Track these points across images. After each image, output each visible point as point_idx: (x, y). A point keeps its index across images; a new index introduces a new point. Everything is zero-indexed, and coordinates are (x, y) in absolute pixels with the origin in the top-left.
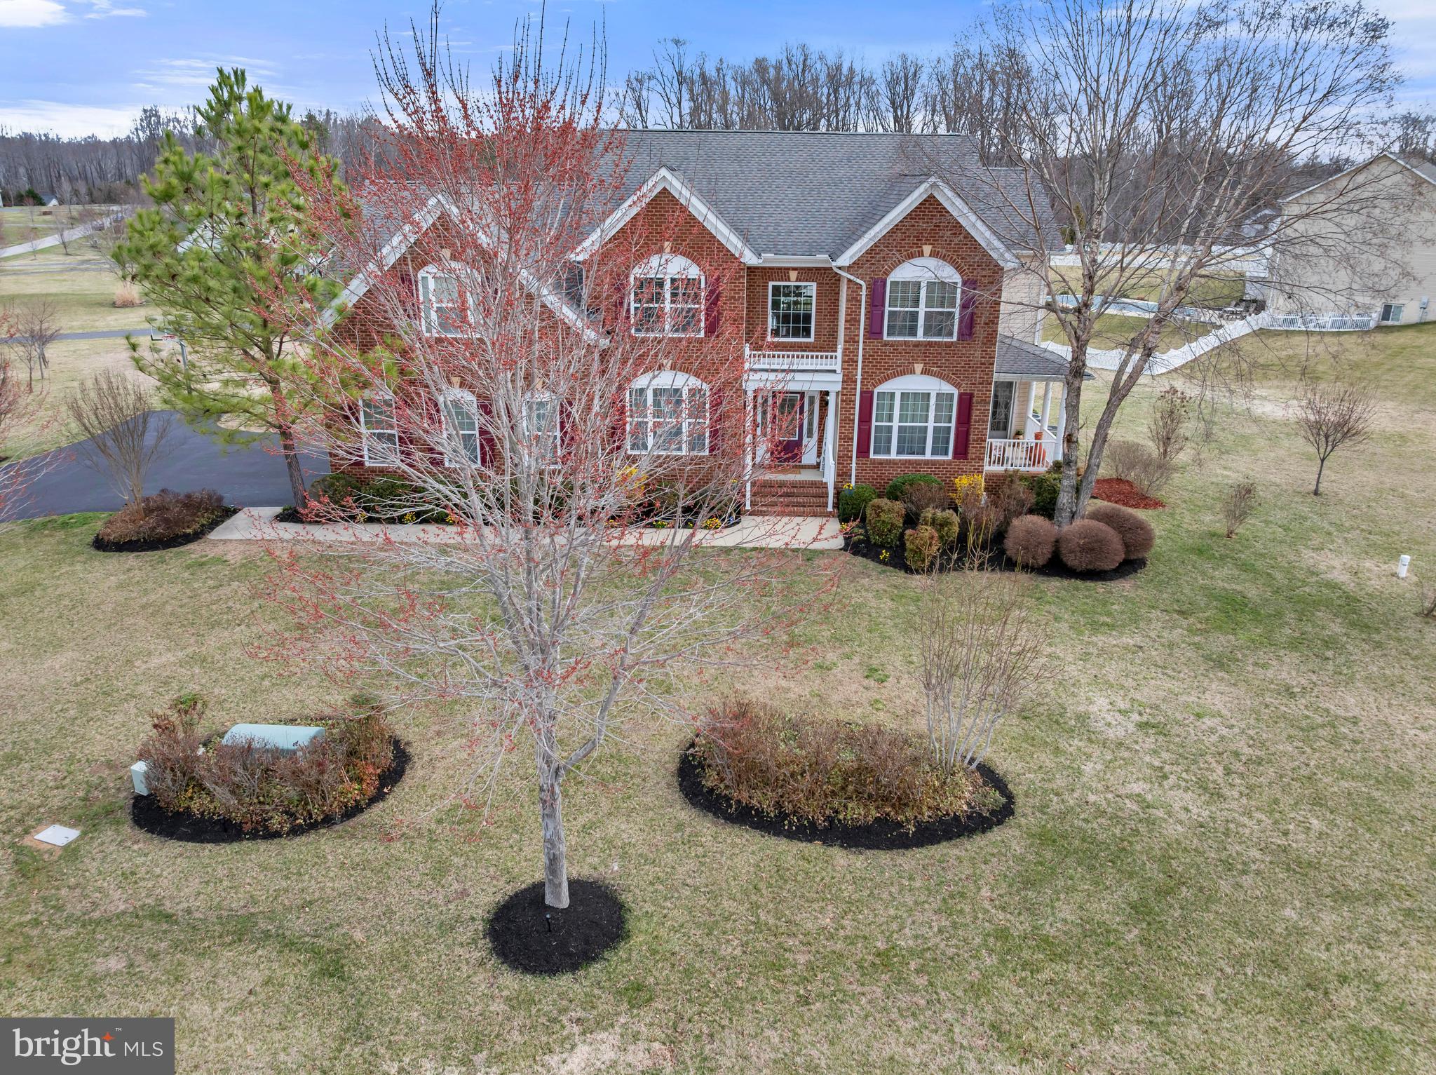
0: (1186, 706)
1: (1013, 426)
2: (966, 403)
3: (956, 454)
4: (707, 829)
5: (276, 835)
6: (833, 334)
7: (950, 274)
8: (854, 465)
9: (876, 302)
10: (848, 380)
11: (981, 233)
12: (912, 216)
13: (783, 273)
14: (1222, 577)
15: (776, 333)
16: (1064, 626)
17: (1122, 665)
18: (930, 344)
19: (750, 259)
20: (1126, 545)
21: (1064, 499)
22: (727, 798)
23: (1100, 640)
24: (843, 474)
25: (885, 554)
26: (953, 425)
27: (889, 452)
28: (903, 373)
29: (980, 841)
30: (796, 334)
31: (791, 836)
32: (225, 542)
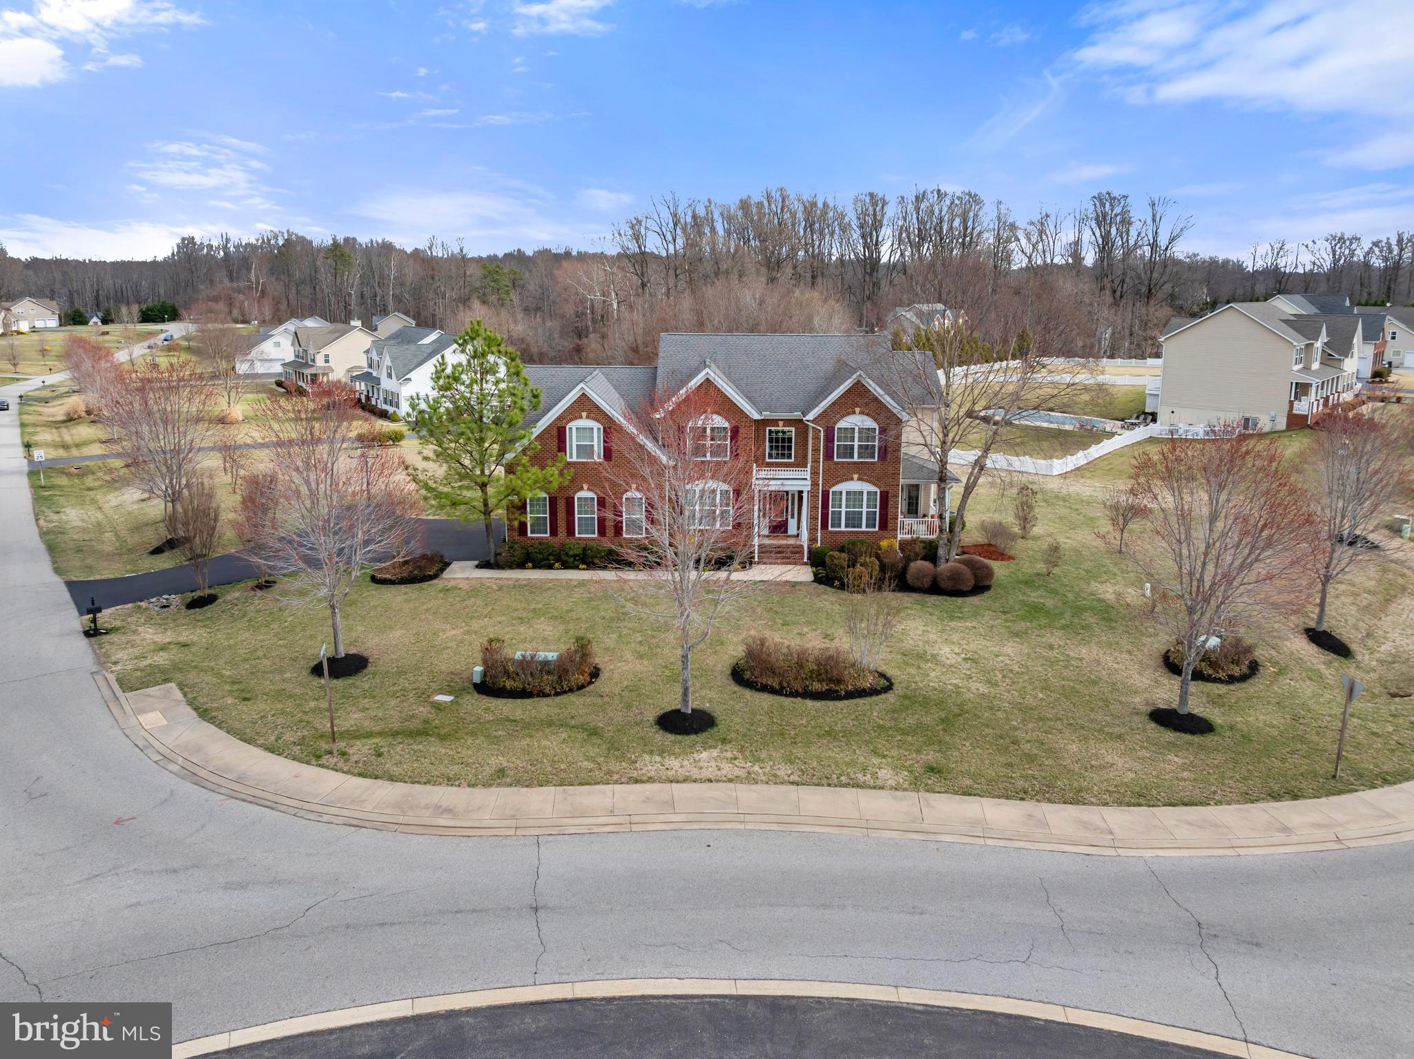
0: (991, 652)
1: (921, 510)
2: (885, 497)
3: (880, 528)
4: (748, 694)
5: (549, 695)
6: (805, 457)
7: (869, 423)
8: (819, 534)
9: (829, 439)
10: (815, 484)
11: (887, 399)
12: (849, 391)
13: (774, 422)
14: (1034, 596)
15: (770, 456)
16: (934, 618)
17: (962, 635)
18: (862, 463)
19: (756, 416)
20: (976, 576)
21: (941, 552)
22: (756, 682)
23: (953, 624)
24: (813, 539)
25: (837, 583)
26: (878, 510)
27: (840, 527)
28: (847, 480)
29: (875, 698)
30: (783, 456)
31: (786, 696)
32: (454, 579)
